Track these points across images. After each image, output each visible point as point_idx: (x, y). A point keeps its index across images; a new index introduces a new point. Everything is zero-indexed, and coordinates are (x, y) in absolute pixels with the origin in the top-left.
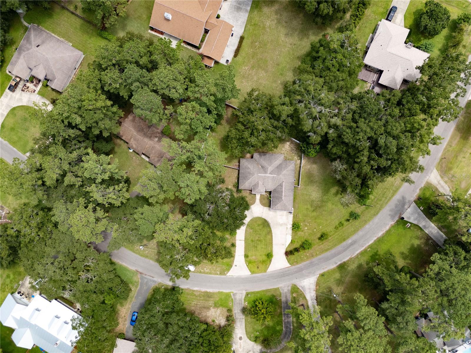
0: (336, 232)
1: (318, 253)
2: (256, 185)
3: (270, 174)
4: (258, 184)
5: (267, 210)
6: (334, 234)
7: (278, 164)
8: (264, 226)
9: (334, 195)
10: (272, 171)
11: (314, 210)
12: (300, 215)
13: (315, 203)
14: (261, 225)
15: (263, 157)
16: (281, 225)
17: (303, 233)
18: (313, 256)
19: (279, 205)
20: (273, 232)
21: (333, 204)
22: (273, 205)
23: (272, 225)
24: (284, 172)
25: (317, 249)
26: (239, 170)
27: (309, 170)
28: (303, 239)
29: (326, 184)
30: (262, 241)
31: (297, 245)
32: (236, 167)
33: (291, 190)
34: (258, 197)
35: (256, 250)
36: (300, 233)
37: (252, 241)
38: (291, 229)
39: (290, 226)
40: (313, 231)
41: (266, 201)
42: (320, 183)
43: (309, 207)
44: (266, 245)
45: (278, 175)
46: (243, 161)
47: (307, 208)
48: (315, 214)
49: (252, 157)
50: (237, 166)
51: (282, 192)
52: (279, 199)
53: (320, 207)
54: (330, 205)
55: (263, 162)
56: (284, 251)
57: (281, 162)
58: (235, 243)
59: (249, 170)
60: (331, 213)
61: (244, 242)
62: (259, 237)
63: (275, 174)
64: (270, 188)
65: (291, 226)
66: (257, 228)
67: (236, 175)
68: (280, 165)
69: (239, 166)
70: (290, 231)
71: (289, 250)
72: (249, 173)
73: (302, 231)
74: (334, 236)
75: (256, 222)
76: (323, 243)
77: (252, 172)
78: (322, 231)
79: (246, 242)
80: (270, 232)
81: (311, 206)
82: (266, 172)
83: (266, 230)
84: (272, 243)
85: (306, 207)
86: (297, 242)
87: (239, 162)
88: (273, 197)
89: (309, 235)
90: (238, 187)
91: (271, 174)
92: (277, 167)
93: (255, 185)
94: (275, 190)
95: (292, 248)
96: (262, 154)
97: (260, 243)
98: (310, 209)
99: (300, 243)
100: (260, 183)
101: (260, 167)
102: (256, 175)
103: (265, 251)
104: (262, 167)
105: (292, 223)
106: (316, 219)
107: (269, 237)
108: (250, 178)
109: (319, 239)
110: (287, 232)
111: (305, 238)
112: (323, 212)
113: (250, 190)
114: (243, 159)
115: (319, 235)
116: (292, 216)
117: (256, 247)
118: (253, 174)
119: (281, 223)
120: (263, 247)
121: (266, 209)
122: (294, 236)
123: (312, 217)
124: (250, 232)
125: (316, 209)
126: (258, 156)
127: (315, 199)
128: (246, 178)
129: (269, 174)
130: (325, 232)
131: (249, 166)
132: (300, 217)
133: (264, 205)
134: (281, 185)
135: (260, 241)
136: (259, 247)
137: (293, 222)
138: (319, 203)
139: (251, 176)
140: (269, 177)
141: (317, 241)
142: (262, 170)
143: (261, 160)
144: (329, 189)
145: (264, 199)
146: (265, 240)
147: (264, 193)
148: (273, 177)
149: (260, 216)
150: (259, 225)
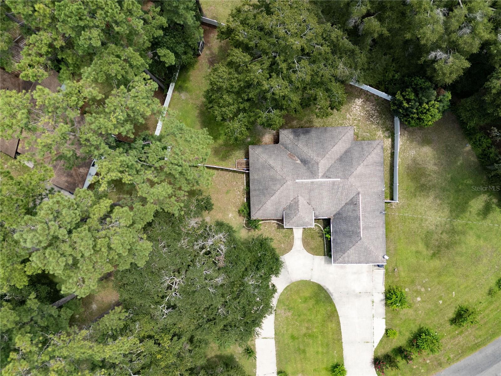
0: (491, 303)
1: (452, 356)
2: (293, 207)
3: (325, 176)
4: (296, 202)
5: (323, 262)
6: (486, 308)
7: (343, 150)
8: (317, 302)
9: (478, 214)
10: (328, 170)
11: (434, 255)
12: (401, 268)
13: (436, 237)
14: (310, 298)
15: (302, 137)
16: (359, 295)
17: (411, 311)
18: (440, 365)
19: (352, 252)
20: (340, 313)
21: (479, 237)
22: (336, 252)
23: (336, 298)
24: (360, 169)
25: (449, 346)
26: (248, 175)
27: (414, 160)
28: (412, 326)
29: (458, 191)
30: (317, 337)
31: (400, 340)
32: (242, 168)
33: (378, 213)
34: (298, 233)
35: (305, 358)
36: (405, 312)
37: (293, 338)
38: (384, 302)
39: (380, 296)
40: (437, 305)
41: (319, 242)
42: (444, 190)
43: (421, 247)
44: (328, 345)
45: (345, 177)
46: (255, 152)
47: (417, 252)
48: (436, 263)
49: (276, 141)
50: (244, 166)
51: (358, 218)
52: (350, 237)
53: (447, 247)
54: (471, 240)
55: (305, 149)
56: (370, 357)
57: (347, 146)
58: (254, 345)
59: (272, 173)
60: (476, 259)
61: (273, 341)
62: (308, 328)
63: (336, 177)
64: (326, 212)
65: (382, 297)
66: (302, 306)
67: (243, 187)
68: (346, 152)
69: (248, 164)
70: (381, 309)
71: (382, 352)
72: (274, 179)
73: (410, 306)
74: (487, 312)
75: (298, 292)
76: (462, 332)
77: (279, 177)
78: (459, 302)
79: (278, 342)
80: (333, 315)
81: (427, 245)
82: (313, 174)
83: (323, 310)
84: (341, 339)
85: (414, 249)
86: (400, 332)
87: (247, 156)
88: (335, 232)
89: (427, 314)
90: (249, 214)
91: (327, 177)
92: (341, 159)
93: (290, 207)
94: (338, 215)
95: (388, 349)
96: (300, 130)
97: (311, 342)
98: (425, 252)
99: (408, 335)
100: (302, 201)
101: (299, 162)
102: (289, 183)
103: (325, 360)
104: (304, 162)
105: (382, 289)
106: (440, 275)
107: (332, 325)
108: (275, 192)
109: (454, 321)
110: (373, 312)
111: (417, 323)
112: (458, 259)
113: (277, 220)
114: (256, 147)
115: (451, 314)
116: (382, 271)
117: (304, 351)
118: (283, 181)
119: (358, 291)
120: (320, 350)
121: (320, 260)
122: (392, 319)
123: (431, 272)
124: (287, 318)
125: (439, 251)
126: (291, 136)
127: (433, 227)
128: (266, 192)
129: (323, 177)
130: (465, 305)
131: (271, 162)
132: (403, 274)
133: (313, 251)
134: (353, 203)
135: (311, 336)
136: (310, 351)
137: (385, 286)
138: (444, 236)
139: (278, 186)
140: (321, 184)
141: (448, 327)
142: (303, 169)
143: (300, 145)
144: (466, 203)
145: (312, 237)
146: (322, 333)
147: (313, 225)
148: (334, 183)
149: (306, 277)
150: (305, 300)
